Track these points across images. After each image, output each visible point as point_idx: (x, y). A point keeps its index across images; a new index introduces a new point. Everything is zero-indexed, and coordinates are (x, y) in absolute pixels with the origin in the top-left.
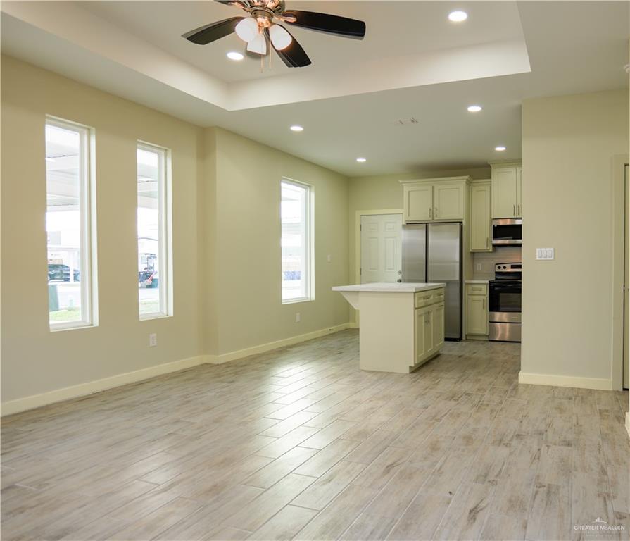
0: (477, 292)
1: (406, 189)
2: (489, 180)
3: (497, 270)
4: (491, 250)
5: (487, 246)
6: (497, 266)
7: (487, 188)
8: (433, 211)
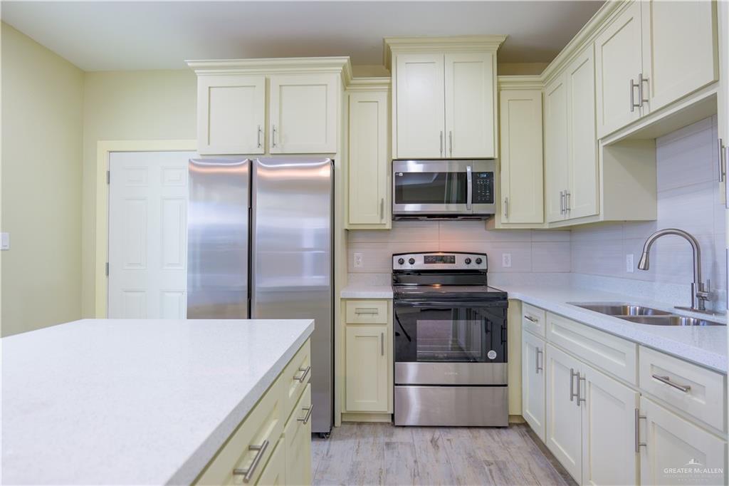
0: (365, 318)
1: (203, 82)
2: (386, 80)
3: (397, 267)
4: (388, 226)
5: (382, 217)
6: (396, 258)
7: (383, 97)
8: (266, 134)
